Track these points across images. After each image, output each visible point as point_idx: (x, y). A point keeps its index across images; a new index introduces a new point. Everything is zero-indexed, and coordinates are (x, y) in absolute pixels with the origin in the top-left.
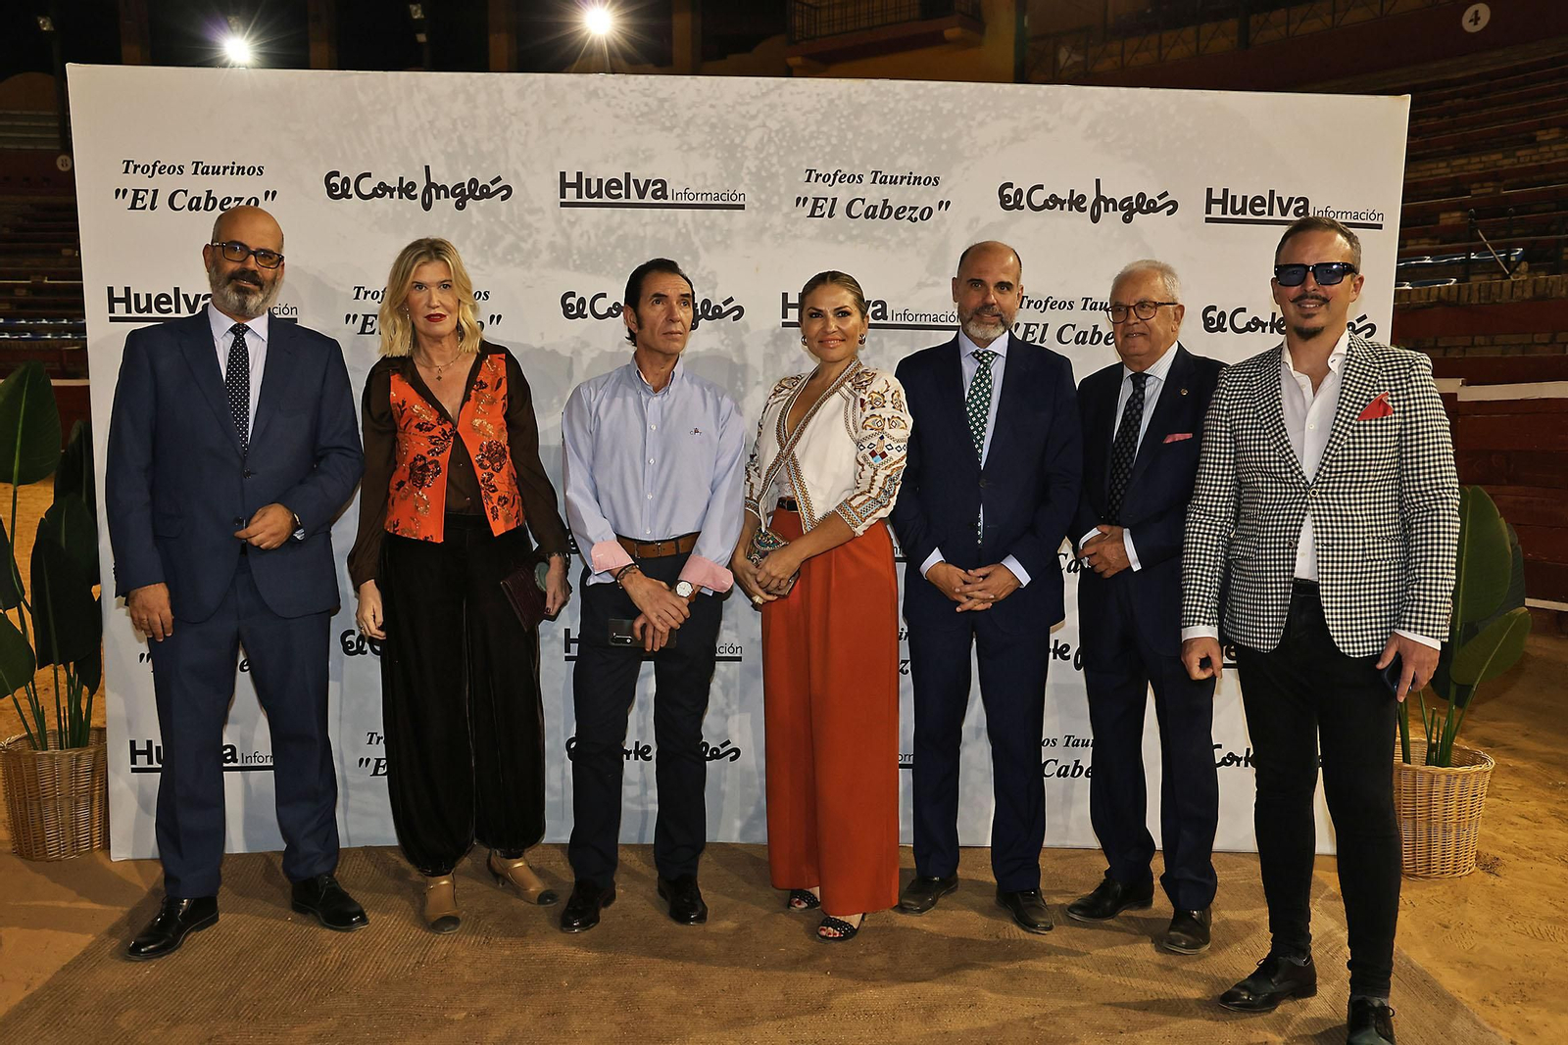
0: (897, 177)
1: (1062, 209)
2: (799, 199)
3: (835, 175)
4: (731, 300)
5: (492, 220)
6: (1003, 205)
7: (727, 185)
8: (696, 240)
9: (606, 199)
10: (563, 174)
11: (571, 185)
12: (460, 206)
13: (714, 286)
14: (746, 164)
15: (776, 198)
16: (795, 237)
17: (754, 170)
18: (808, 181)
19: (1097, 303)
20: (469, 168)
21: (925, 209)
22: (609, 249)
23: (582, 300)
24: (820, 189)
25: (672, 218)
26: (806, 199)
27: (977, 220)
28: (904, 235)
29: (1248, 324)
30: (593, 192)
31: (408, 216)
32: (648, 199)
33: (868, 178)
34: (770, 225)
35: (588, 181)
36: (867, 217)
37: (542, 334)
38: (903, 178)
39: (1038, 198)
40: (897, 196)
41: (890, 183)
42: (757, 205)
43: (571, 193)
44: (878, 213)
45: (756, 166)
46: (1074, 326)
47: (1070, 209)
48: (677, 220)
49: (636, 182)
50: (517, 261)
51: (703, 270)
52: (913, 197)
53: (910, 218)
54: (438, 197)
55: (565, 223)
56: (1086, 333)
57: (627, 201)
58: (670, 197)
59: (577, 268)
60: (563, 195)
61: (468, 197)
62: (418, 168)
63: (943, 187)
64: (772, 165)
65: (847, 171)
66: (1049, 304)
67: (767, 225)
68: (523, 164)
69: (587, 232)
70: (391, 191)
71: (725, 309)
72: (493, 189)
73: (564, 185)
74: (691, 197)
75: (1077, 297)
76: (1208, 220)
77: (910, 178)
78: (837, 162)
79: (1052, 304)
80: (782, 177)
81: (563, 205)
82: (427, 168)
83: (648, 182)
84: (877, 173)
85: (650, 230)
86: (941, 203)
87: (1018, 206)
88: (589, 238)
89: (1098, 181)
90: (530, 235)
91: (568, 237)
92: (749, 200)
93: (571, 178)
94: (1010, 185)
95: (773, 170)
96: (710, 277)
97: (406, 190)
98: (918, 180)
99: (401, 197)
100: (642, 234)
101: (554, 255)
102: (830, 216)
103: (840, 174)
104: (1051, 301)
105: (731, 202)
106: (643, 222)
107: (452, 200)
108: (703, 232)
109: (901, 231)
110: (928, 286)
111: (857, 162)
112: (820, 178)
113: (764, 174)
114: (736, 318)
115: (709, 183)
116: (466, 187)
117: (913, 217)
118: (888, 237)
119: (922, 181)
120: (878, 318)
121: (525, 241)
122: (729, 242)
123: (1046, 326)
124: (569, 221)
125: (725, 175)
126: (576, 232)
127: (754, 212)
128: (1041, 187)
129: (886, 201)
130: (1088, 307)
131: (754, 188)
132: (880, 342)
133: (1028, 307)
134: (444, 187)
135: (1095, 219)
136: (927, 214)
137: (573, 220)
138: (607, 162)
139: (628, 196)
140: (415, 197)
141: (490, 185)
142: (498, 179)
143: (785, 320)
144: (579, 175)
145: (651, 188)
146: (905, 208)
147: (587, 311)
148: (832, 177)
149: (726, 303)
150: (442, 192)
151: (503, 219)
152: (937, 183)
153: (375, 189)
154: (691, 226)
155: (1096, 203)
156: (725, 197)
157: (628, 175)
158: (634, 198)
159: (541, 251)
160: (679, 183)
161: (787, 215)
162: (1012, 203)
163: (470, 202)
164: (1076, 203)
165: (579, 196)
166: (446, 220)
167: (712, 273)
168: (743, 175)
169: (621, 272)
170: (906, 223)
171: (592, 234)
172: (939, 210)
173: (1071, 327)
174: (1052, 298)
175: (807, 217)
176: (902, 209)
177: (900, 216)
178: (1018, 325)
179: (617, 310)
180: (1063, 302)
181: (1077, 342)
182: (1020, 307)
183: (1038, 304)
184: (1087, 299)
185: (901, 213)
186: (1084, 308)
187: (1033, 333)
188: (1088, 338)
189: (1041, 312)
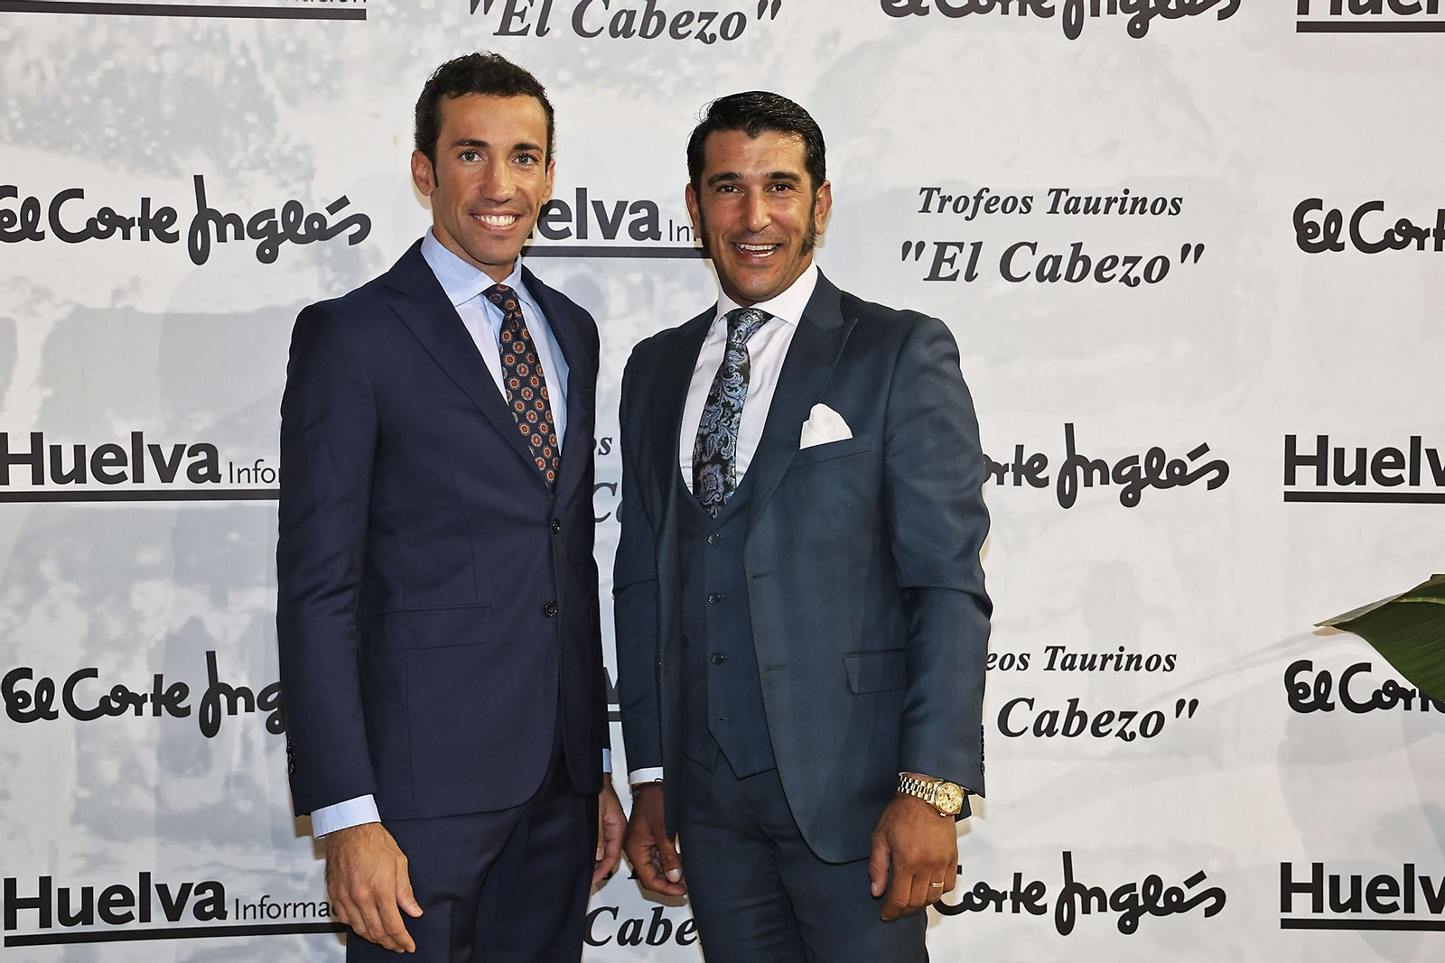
1: (1005, 11)
4: (343, 202)
6: (887, 6)
8: (268, 82)
13: (309, 176)
19: (1078, 199)
21: (730, 17)
22: (86, 99)
23: (32, 204)
25: (217, 36)
28: (688, 69)
29: (1389, 234)
34: (421, 51)
36: (614, 33)
42: (391, 10)
44: (637, 25)
46: (1033, 247)
47: (1022, 12)
48: (226, 41)
51: (285, 140)
53: (701, 36)
56: (1057, 260)
59: (19, 138)
66: (983, 203)
67: (414, 52)
69: (38, 63)
71: (332, 221)
75: (1039, 188)
76: (1303, 27)
79: (988, 205)
85: (170, 61)
87: (916, 8)
88: (43, 77)
96: (301, 157)
100: (154, 68)
102: (541, 31)
105: (336, 5)
106: (157, 42)
108: (281, 65)
109: (683, 61)
114: (354, 239)
117: (708, 32)
118: (659, 73)
120: (642, 237)
122: (336, 85)
123: (977, 247)
126: (15, 61)
127: (385, 25)
132: (648, 286)
133: (940, 210)
135: (1073, 31)
146: (690, 15)
147: (44, 225)
149: (333, 208)
154: (256, 54)
161: (452, 31)
162: (905, 2)
167: (302, 148)
169: (113, 145)
170: (693, 44)
171: (49, 66)
172: (759, 18)
173: (1028, 249)
174: (988, 190)
175: (494, 34)
176: (685, 16)
177: (681, 31)
178: (921, 246)
179: (107, 223)
180: (1011, 200)
181: (1040, 278)
182: (925, 209)
183: (960, 204)
184: (1059, 192)
185: (682, 26)
186: (1054, 210)
187: (951, 261)
188: (1063, 270)
189: (967, 218)
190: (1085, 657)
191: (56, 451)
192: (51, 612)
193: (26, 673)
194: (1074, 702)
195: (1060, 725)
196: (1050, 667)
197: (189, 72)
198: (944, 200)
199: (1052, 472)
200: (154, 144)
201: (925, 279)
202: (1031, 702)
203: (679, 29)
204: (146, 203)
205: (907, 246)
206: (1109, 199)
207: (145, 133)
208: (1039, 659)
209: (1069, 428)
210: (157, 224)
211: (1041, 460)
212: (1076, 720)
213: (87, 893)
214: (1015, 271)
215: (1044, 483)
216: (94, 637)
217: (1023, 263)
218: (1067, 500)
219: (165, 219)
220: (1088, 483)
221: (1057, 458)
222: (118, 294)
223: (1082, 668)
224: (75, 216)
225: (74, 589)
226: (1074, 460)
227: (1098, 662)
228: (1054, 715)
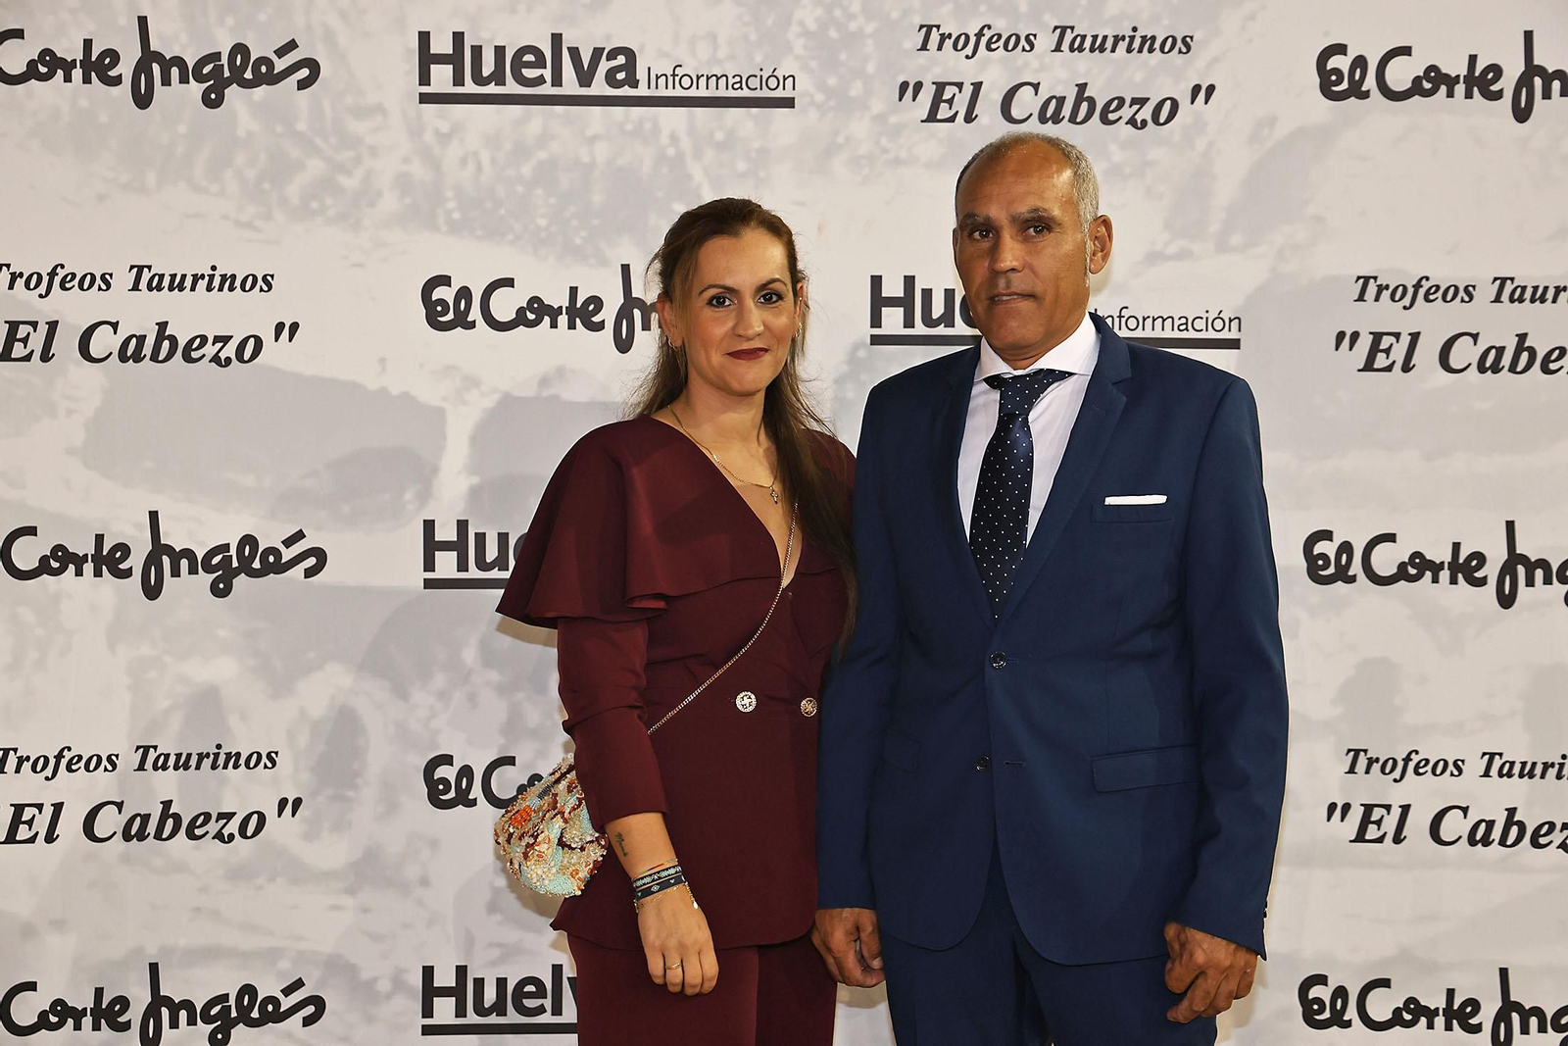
0: (1105, 38)
1: (1450, 94)
2: (904, 86)
3: (979, 35)
5: (279, 129)
6: (1327, 90)
7: (759, 58)
8: (696, 171)
9: (512, 87)
10: (424, 38)
11: (441, 59)
12: (213, 100)
14: (798, 14)
15: (859, 84)
16: (898, 162)
17: (812, 26)
18: (924, 47)
19: (1524, 288)
20: (230, 21)
21: (1163, 102)
22: (520, 189)
23: (464, 293)
24: (949, 65)
25: (648, 126)
26: (918, 86)
27: (1271, 121)
28: (1118, 155)
30: (486, 72)
31: (103, 118)
32: (599, 87)
33: (1045, 41)
34: (848, 139)
35: (477, 51)
36: (1043, 119)
37: (382, 361)
38: (1117, 39)
39: (1400, 74)
40: (1106, 77)
41: (1092, 50)
42: (819, 97)
43: (441, 77)
45: (817, 20)
46: (1475, 337)
47: (1469, 95)
48: (656, 130)
49: (574, 52)
50: (331, 212)
52: (1138, 77)
53: (1132, 122)
54: (166, 81)
55: (429, 137)
56: (1501, 351)
57: (556, 91)
58: (643, 84)
59: (454, 228)
60: (425, 79)
61: (228, 83)
62: (122, 21)
63: (1200, 56)
64: (852, 17)
65: (1002, 26)
66: (1422, 291)
67: (841, 139)
68: (344, 15)
69: (475, 154)
70: (67, 67)
72: (280, 65)
73: (427, 59)
74: (686, 82)
75: (1482, 276)
77: (1132, 38)
78: (983, 8)
79: (1428, 293)
80: (870, 42)
81: (425, 99)
82: (143, 22)
83: (597, 53)
84: (1064, 29)
85: (602, 151)
86: (1196, 89)
87: (1357, 91)
88: (479, 168)
89: (1528, 36)
90: (358, 160)
91: (435, 165)
92: (804, 89)
93: (441, 45)
94: (1340, 49)
95: (853, 26)
97: (99, 66)
98: (1148, 43)
99: (87, 80)
100: (586, 159)
101: (408, 200)
102: (969, 118)
103: (988, 33)
104: (1426, 285)
105: (766, 93)
106: (590, 132)
107: (196, 89)
108: (710, 154)
109: (1113, 148)
110: (1167, 258)
111: (1023, 8)
112: (949, 43)
113: (833, 34)
115: (722, 53)
116: (225, 60)
117: (1139, 118)
119: (1157, 45)
121: (349, 173)
122: (762, 174)
123: (1415, 337)
124: (437, 132)
125: (753, 37)
126: (453, 152)
127: (813, 114)
128: (1406, 51)
129: (1082, 87)
130: (1505, 296)
131: (814, 64)
133: (1377, 299)
134: (179, 62)
135: (1522, 114)
136: (1166, 111)
137: (445, 128)
138: (514, 11)
139: (557, 81)
140: (117, 81)
141: (274, 58)
142: (292, 45)
143: (877, 331)
144: (458, 38)
145: (604, 66)
146: (1121, 101)
147: (475, 314)
148: (973, 40)
150: (175, 72)
151: (301, 126)
152: (1189, 49)
153: (32, 64)
154: (686, 144)
155: (1525, 81)
156: (754, 83)
157: (557, 39)
158: (570, 85)
159: (379, 194)
160: (662, 54)
161: (880, 118)
162: (1345, 86)
163: (233, 92)
164: (1482, 81)
165: (458, 80)
166: (182, 129)
168: (790, 36)
169: (543, 234)
170: (1124, 130)
171: (485, 158)
172: (1192, 103)
173: (1469, 339)
174: (1427, 279)
175: (922, 121)
176: (1116, 101)
177: (1112, 117)
178: (1355, 336)
179: (536, 312)
180: (1453, 288)
181: (1482, 369)
182: (1361, 298)
183: (1397, 293)
184: (1504, 280)
185: (1113, 111)
186: (1497, 299)
187: (1387, 351)
188: (1506, 361)
189: (1405, 308)
190: (1524, 764)
191: (481, 538)
192: (472, 699)
193: (447, 760)
194: (1512, 811)
195: (1496, 834)
196: (1486, 774)
197: (620, 162)
198: (1381, 289)
199: (1491, 571)
200: (583, 234)
201: (1359, 370)
202: (1465, 810)
203: (1110, 116)
204: (574, 291)
205: (1341, 336)
206: (1557, 288)
207: (575, 223)
208: (1475, 766)
209: (1510, 526)
210: (584, 313)
211: (1480, 558)
212: (1514, 830)
213: (501, 983)
214: (1455, 361)
215: (1482, 582)
216: (513, 726)
217: (1464, 353)
218: (1506, 600)
219: (591, 307)
220: (1530, 583)
221: (1497, 556)
222: (544, 382)
223: (1521, 776)
224: (504, 306)
225: (494, 676)
226: (1514, 559)
227: (1538, 770)
228: (1490, 824)
